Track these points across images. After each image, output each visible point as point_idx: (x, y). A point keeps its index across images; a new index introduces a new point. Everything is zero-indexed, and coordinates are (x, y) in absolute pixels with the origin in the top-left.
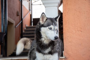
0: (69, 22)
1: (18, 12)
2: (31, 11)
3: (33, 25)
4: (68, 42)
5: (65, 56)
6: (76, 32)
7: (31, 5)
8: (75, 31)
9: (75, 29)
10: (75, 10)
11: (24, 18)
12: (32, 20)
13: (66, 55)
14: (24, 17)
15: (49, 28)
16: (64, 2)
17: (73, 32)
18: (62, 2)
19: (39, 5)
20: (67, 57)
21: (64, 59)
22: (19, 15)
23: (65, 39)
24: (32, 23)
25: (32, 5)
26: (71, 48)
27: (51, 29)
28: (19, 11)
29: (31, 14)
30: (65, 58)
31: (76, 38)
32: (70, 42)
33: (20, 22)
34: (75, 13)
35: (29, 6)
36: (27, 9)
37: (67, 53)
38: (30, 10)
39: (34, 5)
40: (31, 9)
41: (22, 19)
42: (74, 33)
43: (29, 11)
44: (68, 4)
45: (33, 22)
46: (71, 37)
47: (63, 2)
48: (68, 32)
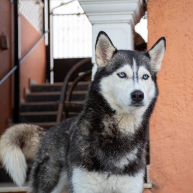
0: (166, 72)
1: (5, 37)
2: (46, 35)
3: (55, 81)
4: (162, 137)
5: (153, 180)
6: (188, 105)
7: (49, 14)
8: (186, 100)
9: (184, 95)
10: (186, 35)
11: (23, 57)
12: (52, 66)
13: (158, 177)
14: (24, 54)
15: (118, 74)
16: (152, 9)
17: (177, 103)
18: (144, 9)
19: (73, 14)
20: (160, 182)
21: (150, 189)
22: (8, 46)
23: (154, 126)
24: (52, 74)
25: (51, 16)
26: (173, 154)
27: (124, 76)
28: (6, 34)
29: (47, 43)
30: (153, 186)
31: (189, 123)
32: (169, 136)
33: (10, 69)
34: (185, 45)
35: (41, 18)
36: (33, 29)
37: (160, 171)
38: (44, 32)
39: (58, 15)
40: (46, 29)
41: (17, 62)
42: (182, 108)
43: (41, 33)
44: (163, 15)
45: (54, 70)
46: (171, 120)
47: (148, 10)
48: (162, 104)
